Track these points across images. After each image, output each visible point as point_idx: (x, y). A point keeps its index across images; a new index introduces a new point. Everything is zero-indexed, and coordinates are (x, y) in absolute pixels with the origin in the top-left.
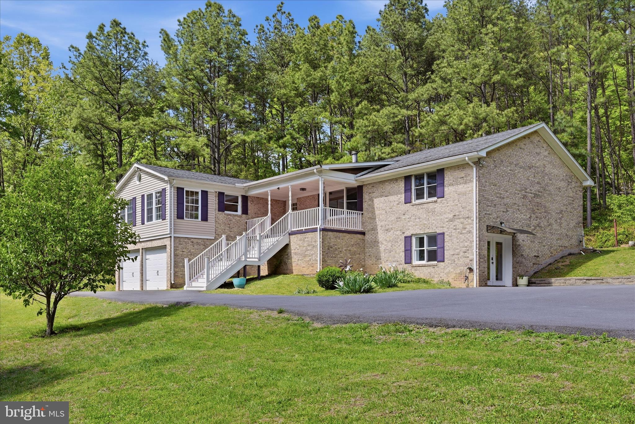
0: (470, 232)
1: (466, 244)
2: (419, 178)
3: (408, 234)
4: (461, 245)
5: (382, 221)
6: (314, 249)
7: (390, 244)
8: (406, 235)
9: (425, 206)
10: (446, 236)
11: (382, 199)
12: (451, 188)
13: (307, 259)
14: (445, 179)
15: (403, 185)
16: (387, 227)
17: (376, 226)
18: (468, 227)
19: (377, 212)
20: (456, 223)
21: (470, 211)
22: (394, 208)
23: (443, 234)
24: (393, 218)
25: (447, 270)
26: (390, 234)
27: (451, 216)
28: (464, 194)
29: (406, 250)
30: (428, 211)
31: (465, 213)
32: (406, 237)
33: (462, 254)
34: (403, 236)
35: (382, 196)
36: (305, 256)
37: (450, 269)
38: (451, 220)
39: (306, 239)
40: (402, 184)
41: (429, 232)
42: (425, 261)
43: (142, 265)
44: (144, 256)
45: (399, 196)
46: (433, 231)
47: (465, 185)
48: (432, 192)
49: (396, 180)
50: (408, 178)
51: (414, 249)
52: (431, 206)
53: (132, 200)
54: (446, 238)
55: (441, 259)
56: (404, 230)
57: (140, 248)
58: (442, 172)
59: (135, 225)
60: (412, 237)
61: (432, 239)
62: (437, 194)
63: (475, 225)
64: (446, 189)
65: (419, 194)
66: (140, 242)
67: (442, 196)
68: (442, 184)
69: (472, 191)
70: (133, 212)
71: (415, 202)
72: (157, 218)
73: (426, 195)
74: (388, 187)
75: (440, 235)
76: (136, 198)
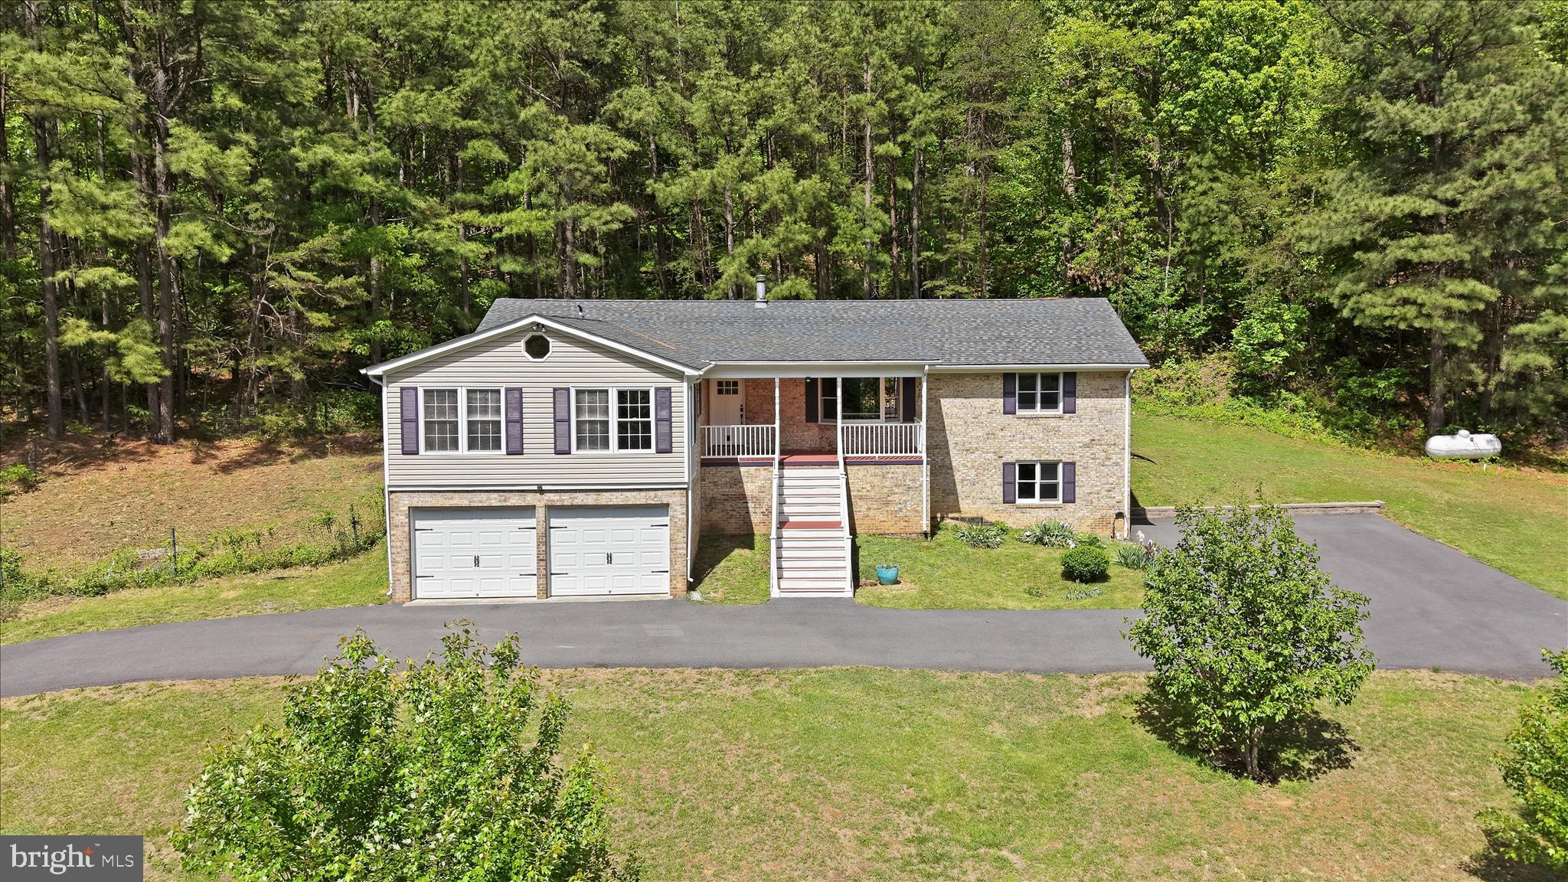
0: (1117, 464)
1: (1111, 480)
2: (1028, 380)
3: (1009, 459)
4: (1104, 480)
5: (955, 436)
7: (973, 473)
8: (1004, 460)
9: (1042, 421)
10: (1078, 468)
11: (958, 401)
12: (1085, 400)
13: (894, 508)
14: (1078, 388)
15: (1001, 386)
16: (968, 446)
18: (1114, 457)
19: (947, 421)
20: (1095, 450)
21: (1118, 436)
22: (982, 419)
23: (1074, 464)
24: (979, 433)
25: (1080, 515)
26: (973, 456)
27: (1087, 440)
28: (1109, 412)
29: (1005, 483)
30: (1046, 430)
31: (1109, 438)
32: (1005, 464)
33: (1104, 493)
34: (1001, 462)
35: (956, 396)
36: (887, 503)
37: (1085, 512)
38: (1086, 446)
40: (999, 385)
41: (1045, 458)
42: (1037, 500)
43: (545, 541)
44: (547, 521)
45: (993, 400)
46: (1051, 458)
47: (1110, 401)
48: (1050, 402)
49: (986, 376)
50: (1008, 377)
51: (1017, 480)
52: (1053, 423)
53: (498, 391)
54: (1079, 470)
55: (1068, 498)
56: (1002, 453)
57: (538, 504)
58: (1071, 376)
59: (516, 450)
60: (1013, 464)
61: (1049, 469)
62: (1061, 405)
63: (1127, 456)
64: (1079, 401)
65: (1027, 402)
66: (541, 491)
67: (1070, 410)
68: (1071, 393)
69: (1122, 409)
70: (507, 422)
71: (1020, 412)
72: (623, 444)
73: (1039, 405)
74: (971, 385)
75: (1065, 464)
76: (524, 390)
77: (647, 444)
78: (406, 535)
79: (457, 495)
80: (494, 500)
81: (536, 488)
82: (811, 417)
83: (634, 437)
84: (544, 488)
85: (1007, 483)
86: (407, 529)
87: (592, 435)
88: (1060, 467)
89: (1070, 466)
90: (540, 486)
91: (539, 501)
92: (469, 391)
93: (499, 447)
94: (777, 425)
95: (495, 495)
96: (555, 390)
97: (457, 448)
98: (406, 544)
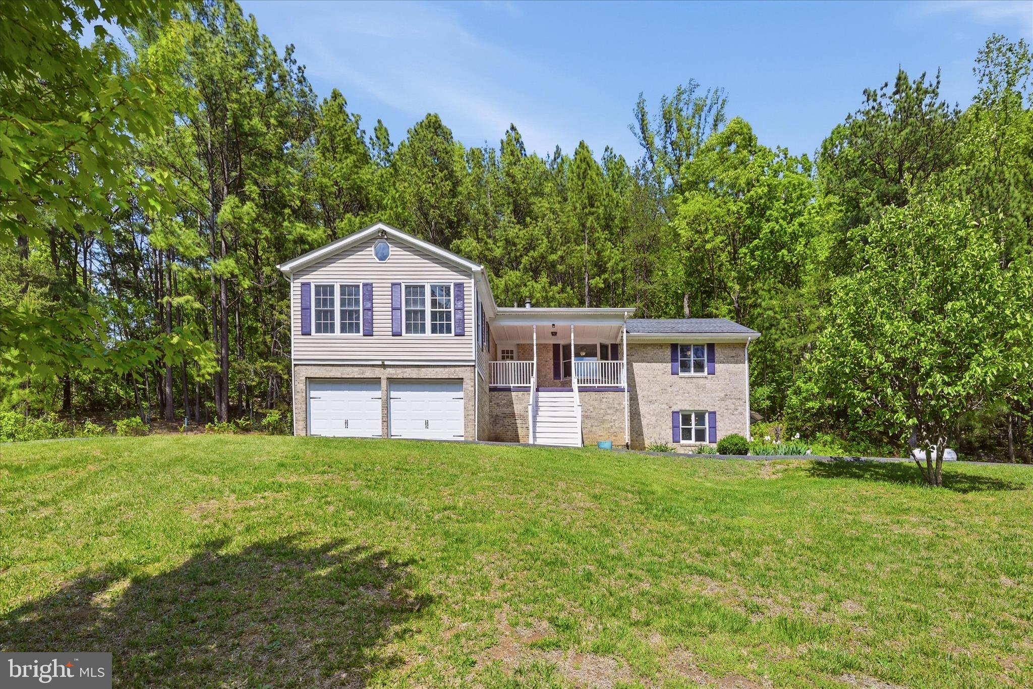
0: (741, 414)
1: (738, 426)
2: (685, 348)
3: (675, 409)
4: (733, 425)
5: (643, 391)
6: (618, 413)
7: (654, 418)
8: (673, 409)
9: (694, 380)
10: (717, 416)
11: (644, 365)
12: (721, 365)
13: (607, 425)
14: (717, 355)
15: (670, 353)
16: (650, 398)
17: (637, 395)
18: (739, 408)
19: (636, 379)
20: (727, 403)
21: (742, 392)
22: (659, 378)
23: (714, 413)
24: (657, 389)
26: (654, 406)
27: (722, 395)
28: (736, 374)
29: (674, 427)
30: (697, 387)
31: (736, 394)
32: (673, 412)
34: (670, 411)
35: (643, 361)
36: (603, 422)
38: (722, 400)
39: (604, 400)
40: (668, 352)
41: (697, 408)
42: (692, 442)
43: (386, 407)
44: (388, 391)
45: (665, 364)
46: (701, 408)
47: (737, 366)
48: (699, 367)
49: (659, 346)
50: (674, 347)
51: (681, 426)
52: (702, 381)
53: (358, 286)
54: (718, 417)
55: (712, 440)
56: (671, 404)
57: (382, 377)
58: (711, 347)
59: (369, 333)
60: (678, 412)
61: (700, 416)
62: (706, 369)
63: (748, 408)
64: (717, 365)
65: (685, 367)
66: (384, 366)
67: (712, 372)
68: (712, 360)
69: (743, 372)
70: (364, 310)
71: (681, 374)
72: (434, 331)
73: (692, 369)
74: (651, 352)
75: (710, 413)
76: (374, 285)
77: (449, 331)
78: (304, 399)
79: (334, 368)
80: (355, 373)
81: (380, 363)
82: (557, 375)
83: (441, 324)
84: (386, 363)
85: (675, 427)
86: (304, 394)
87: (414, 322)
88: (707, 414)
89: (713, 414)
90: (383, 361)
91: (383, 374)
92: (341, 286)
93: (358, 331)
94: (535, 362)
95: (356, 369)
96: (393, 284)
97: (334, 332)
98: (304, 406)
